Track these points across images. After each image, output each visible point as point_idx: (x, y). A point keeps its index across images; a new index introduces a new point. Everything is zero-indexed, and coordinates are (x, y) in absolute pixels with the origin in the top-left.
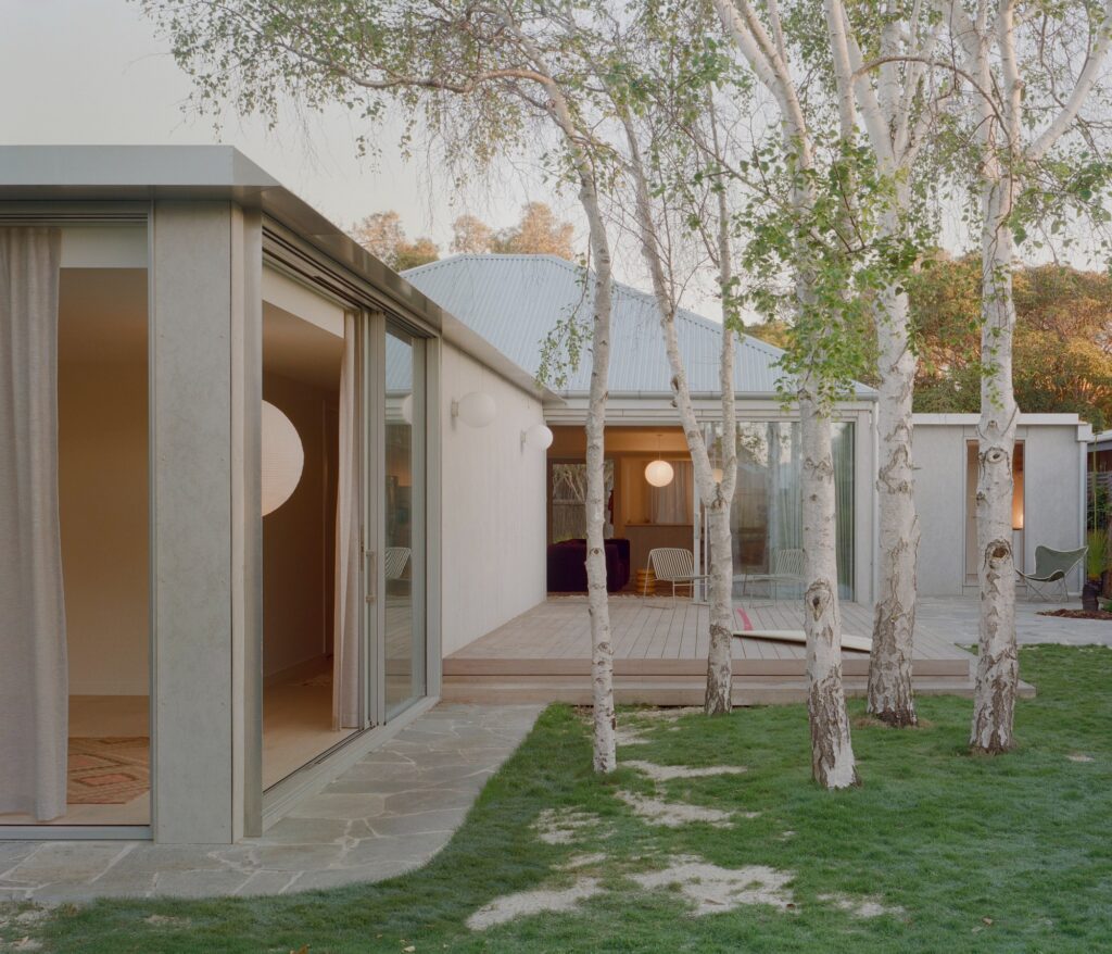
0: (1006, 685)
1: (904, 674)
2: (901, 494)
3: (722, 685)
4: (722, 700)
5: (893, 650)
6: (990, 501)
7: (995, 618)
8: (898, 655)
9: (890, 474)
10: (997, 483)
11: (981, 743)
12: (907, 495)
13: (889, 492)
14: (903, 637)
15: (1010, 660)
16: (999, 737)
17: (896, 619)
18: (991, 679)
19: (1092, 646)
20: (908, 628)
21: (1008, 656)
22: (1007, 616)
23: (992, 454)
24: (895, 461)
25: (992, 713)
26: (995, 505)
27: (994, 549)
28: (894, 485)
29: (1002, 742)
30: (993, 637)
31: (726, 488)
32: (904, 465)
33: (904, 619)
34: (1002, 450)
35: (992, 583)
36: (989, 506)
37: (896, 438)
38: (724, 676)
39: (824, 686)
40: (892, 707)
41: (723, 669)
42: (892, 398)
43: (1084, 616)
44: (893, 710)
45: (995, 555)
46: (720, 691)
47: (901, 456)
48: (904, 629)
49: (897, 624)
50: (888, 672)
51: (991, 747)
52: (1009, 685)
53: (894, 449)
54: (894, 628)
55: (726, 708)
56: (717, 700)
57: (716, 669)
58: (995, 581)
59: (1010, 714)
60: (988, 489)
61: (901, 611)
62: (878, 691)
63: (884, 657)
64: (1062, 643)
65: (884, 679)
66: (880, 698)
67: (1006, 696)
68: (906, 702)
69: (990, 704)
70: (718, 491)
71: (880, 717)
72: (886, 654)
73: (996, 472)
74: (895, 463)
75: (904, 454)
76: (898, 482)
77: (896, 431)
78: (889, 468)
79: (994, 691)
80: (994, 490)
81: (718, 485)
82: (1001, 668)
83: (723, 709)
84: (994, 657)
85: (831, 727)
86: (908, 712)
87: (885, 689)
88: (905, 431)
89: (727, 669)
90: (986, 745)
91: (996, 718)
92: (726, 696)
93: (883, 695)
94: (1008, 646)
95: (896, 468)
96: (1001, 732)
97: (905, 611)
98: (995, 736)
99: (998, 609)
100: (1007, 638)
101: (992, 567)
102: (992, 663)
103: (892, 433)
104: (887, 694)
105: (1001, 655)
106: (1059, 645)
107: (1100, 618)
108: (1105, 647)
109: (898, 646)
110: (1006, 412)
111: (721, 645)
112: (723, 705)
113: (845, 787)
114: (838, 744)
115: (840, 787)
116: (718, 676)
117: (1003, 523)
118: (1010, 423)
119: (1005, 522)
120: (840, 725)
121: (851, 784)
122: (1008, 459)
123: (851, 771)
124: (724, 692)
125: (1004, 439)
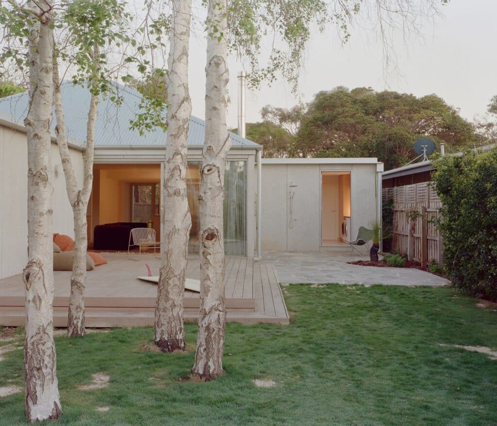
0: (214, 330)
1: (175, 314)
2: (175, 197)
3: (76, 318)
4: (76, 327)
5: (167, 299)
6: (206, 201)
7: (208, 283)
8: (170, 302)
9: (169, 184)
10: (210, 188)
11: (198, 370)
12: (180, 198)
13: (168, 196)
14: (175, 290)
15: (217, 312)
16: (209, 367)
17: (170, 278)
18: (204, 326)
19: (356, 285)
20: (178, 284)
21: (217, 309)
22: (217, 281)
23: (208, 168)
24: (172, 175)
25: (205, 350)
26: (209, 204)
27: (207, 234)
28: (171, 191)
29: (211, 371)
30: (207, 296)
31: (84, 194)
32: (178, 178)
33: (175, 278)
34: (214, 166)
35: (206, 258)
36: (206, 204)
37: (174, 160)
38: (77, 313)
39: (32, 341)
40: (166, 337)
41: (77, 308)
42: (172, 135)
43: (369, 265)
44: (166, 339)
45: (207, 238)
46: (75, 322)
47: (177, 173)
48: (176, 285)
49: (171, 282)
50: (165, 314)
51: (204, 375)
52: (216, 330)
53: (172, 168)
54: (168, 285)
55: (79, 332)
56: (73, 327)
57: (73, 308)
58: (208, 257)
59: (219, 351)
60: (205, 193)
61: (173, 273)
62: (158, 326)
63: (162, 304)
64: (340, 283)
65: (162, 318)
66: (159, 331)
67: (215, 338)
68: (176, 334)
69: (204, 343)
70: (78, 196)
71: (158, 344)
72: (163, 302)
73: (209, 181)
74: (173, 177)
75: (178, 171)
76: (174, 189)
77: (174, 156)
78: (168, 180)
79: (206, 334)
80: (209, 193)
81: (79, 192)
82: (211, 318)
83: (77, 333)
84: (207, 310)
85: (35, 372)
86: (177, 341)
87: (162, 325)
88: (179, 156)
89: (80, 308)
90: (201, 372)
91: (208, 353)
92: (79, 325)
93: (161, 329)
94: (217, 302)
95: (173, 180)
96: (210, 363)
97: (176, 273)
98: (206, 366)
99: (211, 276)
100: (216, 297)
101: (205, 247)
102: (206, 314)
103: (171, 157)
104: (163, 328)
105: (212, 308)
106: (337, 284)
107: (377, 266)
108: (363, 285)
109: (171, 296)
110: (219, 140)
111: (76, 292)
112: (77, 330)
113: (44, 420)
114: (42, 386)
115: (41, 419)
116: (74, 312)
117: (215, 216)
118: (222, 148)
119: (216, 215)
120: (44, 370)
121: (50, 418)
122: (219, 172)
123: (53, 406)
124: (78, 322)
125: (218, 158)
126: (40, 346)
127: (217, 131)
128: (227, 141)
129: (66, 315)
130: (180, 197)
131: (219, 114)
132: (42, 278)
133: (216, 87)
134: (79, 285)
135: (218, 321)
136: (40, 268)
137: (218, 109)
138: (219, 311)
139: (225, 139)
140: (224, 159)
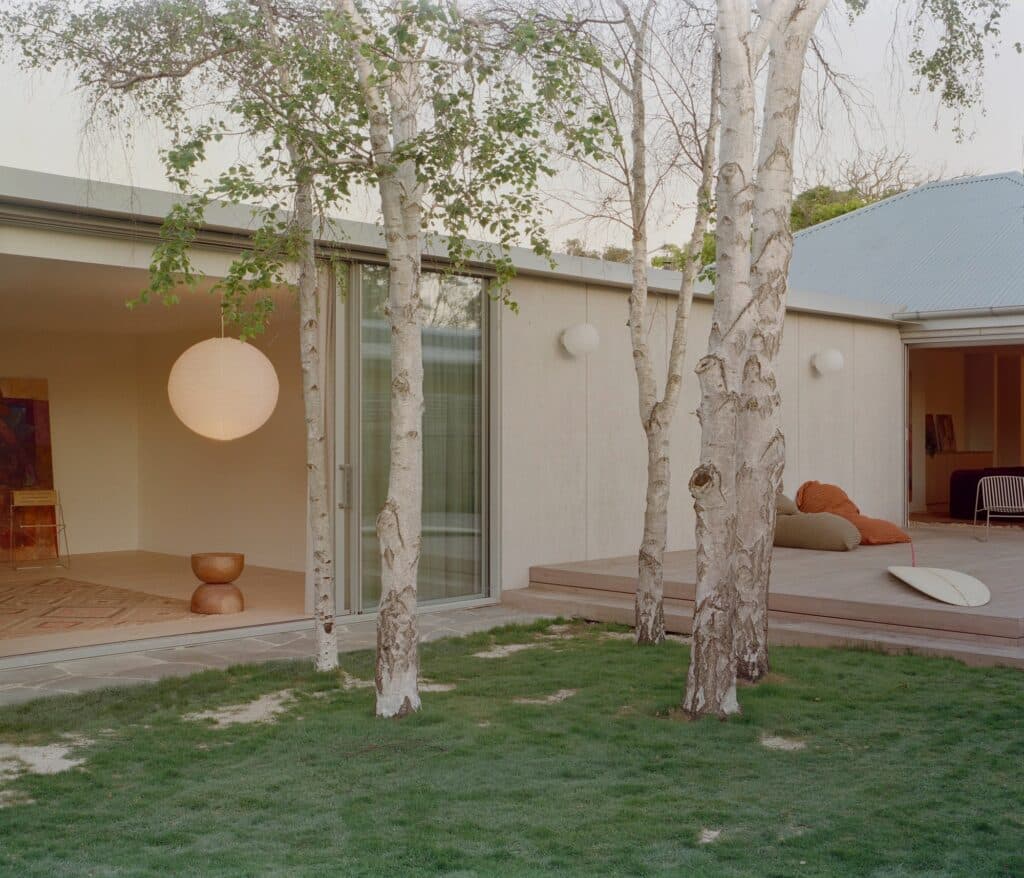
3: (645, 613)
7: (703, 559)
34: (715, 358)
45: (697, 483)
51: (691, 712)
55: (651, 638)
69: (694, 660)
70: (653, 411)
82: (703, 618)
86: (746, 664)
89: (653, 598)
94: (714, 593)
98: (695, 701)
99: (706, 547)
100: (714, 583)
105: (705, 602)
110: (730, 312)
111: (646, 572)
112: (647, 635)
113: (389, 717)
114: (390, 671)
115: (385, 715)
116: (641, 603)
117: (715, 445)
118: (733, 325)
119: (718, 443)
120: (394, 651)
121: (395, 715)
122: (722, 368)
123: (402, 701)
124: (648, 620)
125: (724, 343)
126: (391, 618)
127: (728, 295)
128: (746, 313)
129: (631, 607)
130: (757, 412)
131: (731, 266)
132: (395, 526)
133: (727, 218)
134: (648, 559)
135: (711, 625)
136: (394, 511)
137: (730, 258)
138: (716, 607)
139: (740, 309)
140: (735, 344)
